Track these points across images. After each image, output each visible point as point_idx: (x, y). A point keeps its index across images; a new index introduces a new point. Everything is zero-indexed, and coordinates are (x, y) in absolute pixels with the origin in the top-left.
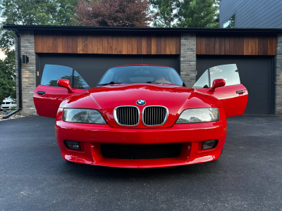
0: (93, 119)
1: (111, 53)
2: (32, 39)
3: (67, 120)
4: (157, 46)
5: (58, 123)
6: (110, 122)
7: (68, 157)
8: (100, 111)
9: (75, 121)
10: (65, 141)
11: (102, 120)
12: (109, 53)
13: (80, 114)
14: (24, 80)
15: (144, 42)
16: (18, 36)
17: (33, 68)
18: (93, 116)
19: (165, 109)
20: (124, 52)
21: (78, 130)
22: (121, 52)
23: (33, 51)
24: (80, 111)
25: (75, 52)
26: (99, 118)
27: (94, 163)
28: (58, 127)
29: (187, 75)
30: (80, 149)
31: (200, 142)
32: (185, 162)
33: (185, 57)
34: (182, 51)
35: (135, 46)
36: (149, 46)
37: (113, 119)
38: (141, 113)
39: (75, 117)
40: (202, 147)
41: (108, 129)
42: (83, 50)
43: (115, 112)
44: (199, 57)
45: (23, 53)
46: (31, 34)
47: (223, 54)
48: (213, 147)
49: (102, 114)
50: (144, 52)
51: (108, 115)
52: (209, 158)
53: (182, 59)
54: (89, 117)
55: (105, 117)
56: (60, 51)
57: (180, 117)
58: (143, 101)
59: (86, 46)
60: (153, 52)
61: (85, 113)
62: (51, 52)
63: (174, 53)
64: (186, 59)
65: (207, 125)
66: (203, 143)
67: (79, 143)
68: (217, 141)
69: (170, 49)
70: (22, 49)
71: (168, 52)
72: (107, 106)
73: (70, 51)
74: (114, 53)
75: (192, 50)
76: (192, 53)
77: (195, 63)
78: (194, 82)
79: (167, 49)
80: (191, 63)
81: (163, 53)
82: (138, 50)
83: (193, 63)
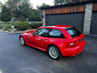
4: (77, 9)
12: (61, 13)
14: (43, 21)
15: (72, 8)
16: (42, 10)
17: (45, 18)
22: (65, 12)
23: (44, 14)
25: (53, 13)
29: (87, 19)
34: (86, 10)
35: (69, 10)
36: (74, 9)
42: (55, 13)
46: (44, 9)
50: (72, 12)
53: (85, 13)
56: (50, 13)
59: (56, 11)
60: (75, 11)
63: (83, 11)
64: (87, 13)
69: (81, 10)
70: (42, 13)
71: (80, 11)
74: (63, 13)
75: (90, 9)
76: (90, 10)
77: (91, 15)
78: (90, 22)
79: (80, 10)
80: (89, 15)
81: (78, 11)
82: (70, 11)
83: (90, 14)
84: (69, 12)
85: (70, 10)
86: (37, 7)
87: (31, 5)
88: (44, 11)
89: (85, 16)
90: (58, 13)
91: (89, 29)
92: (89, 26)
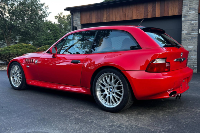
2: (79, 15)
4: (161, 9)
12: (123, 20)
15: (150, 8)
16: (72, 14)
22: (132, 18)
23: (79, 23)
25: (102, 22)
29: (189, 34)
33: (187, 17)
34: (184, 12)
35: (143, 12)
36: (154, 10)
42: (107, 20)
45: (75, 26)
46: (79, 12)
50: (150, 16)
53: (183, 19)
56: (94, 22)
59: (109, 16)
60: (158, 15)
62: (89, 23)
63: (176, 14)
64: (187, 19)
69: (172, 11)
70: (74, 22)
71: (171, 14)
73: (99, 21)
75: (194, 9)
76: (194, 12)
77: (197, 22)
78: (196, 41)
79: (170, 11)
80: (193, 22)
81: (166, 15)
83: (195, 22)
84: (142, 17)
85: (146, 13)
86: (57, 18)
87: (44, 8)
88: (80, 16)
89: (183, 25)
90: (114, 20)
91: (196, 57)
92: (195, 51)
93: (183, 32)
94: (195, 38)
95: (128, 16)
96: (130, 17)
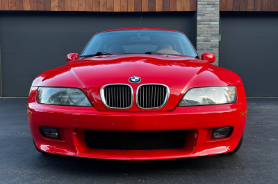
0: (75, 101)
1: (98, 10)
3: (42, 102)
5: (31, 105)
6: (97, 105)
7: (44, 147)
8: (84, 91)
9: (53, 102)
10: (40, 128)
11: (86, 102)
12: (95, 9)
13: (58, 94)
18: (75, 96)
19: (165, 88)
20: (117, 9)
21: (55, 114)
24: (58, 90)
25: (48, 10)
26: (83, 99)
27: (78, 154)
28: (31, 110)
29: (207, 41)
30: (59, 137)
31: (210, 129)
32: (190, 153)
33: (203, 15)
34: (199, 7)
37: (101, 101)
38: (135, 93)
39: (53, 97)
40: (212, 136)
41: (94, 113)
43: (102, 92)
44: (223, 15)
47: (259, 10)
48: (228, 136)
49: (86, 94)
50: (145, 9)
51: (94, 96)
52: (223, 149)
53: (199, 18)
54: (70, 98)
55: (90, 99)
57: (185, 98)
58: (137, 78)
60: (158, 8)
61: (64, 93)
62: (14, 9)
63: (188, 9)
64: (205, 18)
65: (221, 108)
66: (213, 130)
67: (58, 130)
68: (232, 128)
69: (181, 4)
71: (179, 9)
72: (92, 84)
73: (41, 8)
75: (213, 5)
76: (214, 9)
78: (216, 51)
79: (178, 4)
81: (172, 10)
82: (136, 5)
83: (215, 23)
84: (133, 10)
85: (138, 2)
89: (198, 26)
93: (198, 38)
94: (215, 47)
95: (104, 5)
96: (108, 5)
